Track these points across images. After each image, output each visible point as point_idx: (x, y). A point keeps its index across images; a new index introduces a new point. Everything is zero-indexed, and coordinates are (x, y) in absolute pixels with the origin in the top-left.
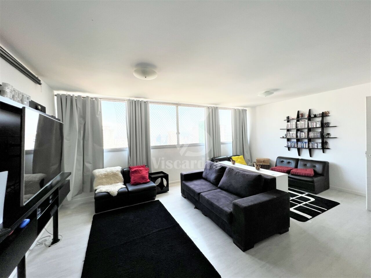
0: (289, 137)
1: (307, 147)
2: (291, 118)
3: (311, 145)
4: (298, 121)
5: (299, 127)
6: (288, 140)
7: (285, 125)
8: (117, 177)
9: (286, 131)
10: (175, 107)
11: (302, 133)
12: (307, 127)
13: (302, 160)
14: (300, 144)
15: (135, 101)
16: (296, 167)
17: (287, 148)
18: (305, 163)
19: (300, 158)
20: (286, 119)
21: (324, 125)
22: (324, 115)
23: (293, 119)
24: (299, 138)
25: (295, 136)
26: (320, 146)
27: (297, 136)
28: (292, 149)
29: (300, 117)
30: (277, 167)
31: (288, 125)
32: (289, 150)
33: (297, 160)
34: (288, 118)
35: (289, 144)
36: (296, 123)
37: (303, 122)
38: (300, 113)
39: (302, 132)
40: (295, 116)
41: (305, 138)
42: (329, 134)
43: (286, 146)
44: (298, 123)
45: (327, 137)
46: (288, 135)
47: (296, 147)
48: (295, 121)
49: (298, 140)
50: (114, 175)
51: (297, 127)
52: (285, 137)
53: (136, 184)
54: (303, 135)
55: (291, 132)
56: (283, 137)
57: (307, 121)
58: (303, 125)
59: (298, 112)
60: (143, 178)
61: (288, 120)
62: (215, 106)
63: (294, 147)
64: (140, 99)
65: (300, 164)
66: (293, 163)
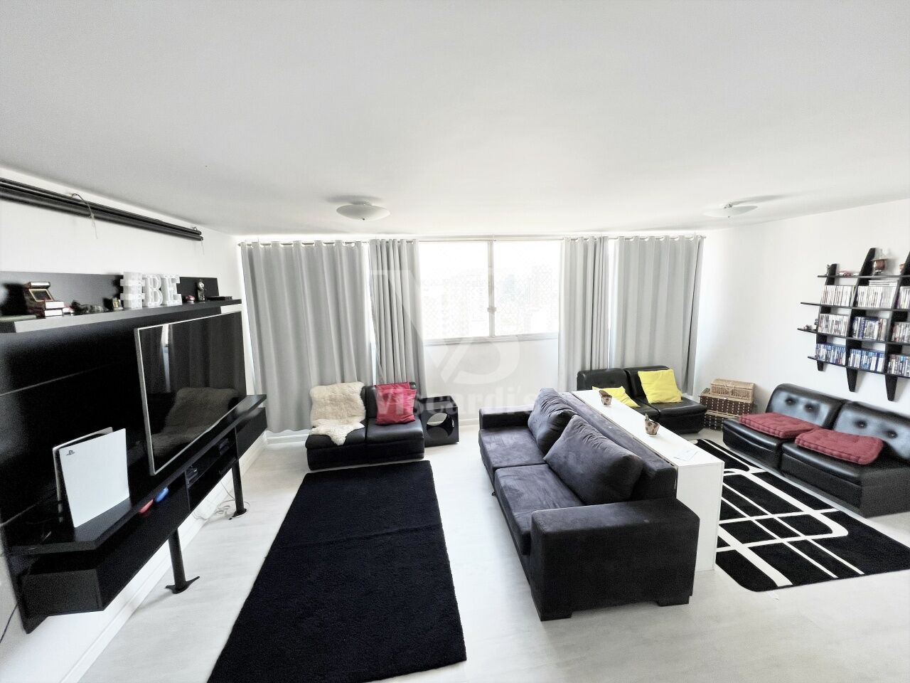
0: (824, 332)
1: (880, 369)
2: (842, 269)
3: (894, 364)
4: (863, 282)
5: (863, 304)
6: (823, 339)
7: (818, 291)
9: (818, 309)
10: (485, 245)
11: (869, 323)
12: (890, 304)
13: (857, 406)
14: (857, 358)
16: (830, 424)
18: (862, 416)
19: (852, 397)
20: (825, 271)
23: (848, 275)
24: (856, 337)
25: (843, 329)
27: (851, 331)
28: (830, 368)
29: (871, 268)
30: (769, 414)
31: (826, 293)
32: (820, 369)
33: (838, 405)
34: (833, 269)
35: (823, 350)
36: (856, 288)
37: (880, 290)
38: (878, 256)
39: (876, 319)
40: (857, 267)
41: (878, 341)
43: (813, 356)
44: (861, 289)
46: (824, 324)
47: (844, 362)
48: (854, 281)
49: (853, 345)
51: (855, 303)
52: (814, 327)
54: (874, 330)
55: (832, 317)
56: (808, 329)
57: (895, 284)
58: (879, 297)
59: (872, 253)
61: (832, 276)
63: (837, 363)
64: (398, 237)
65: (847, 416)
66: (825, 410)
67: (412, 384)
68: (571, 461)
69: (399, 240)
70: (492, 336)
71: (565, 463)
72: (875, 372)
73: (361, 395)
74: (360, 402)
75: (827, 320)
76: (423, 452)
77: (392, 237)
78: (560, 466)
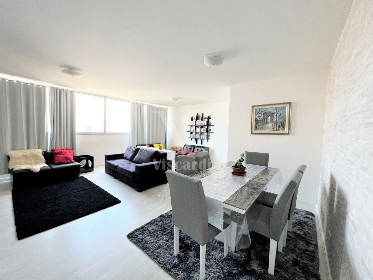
0: (192, 131)
3: (202, 137)
6: (191, 133)
8: (37, 158)
9: (190, 126)
10: (103, 99)
12: (200, 125)
14: (197, 136)
15: (60, 89)
16: (193, 151)
17: (190, 139)
18: (198, 148)
19: (196, 145)
20: (191, 118)
21: (208, 124)
22: (209, 118)
23: (194, 119)
24: (196, 132)
25: (194, 130)
26: (206, 137)
29: (197, 117)
31: (191, 123)
32: (191, 140)
33: (194, 147)
35: (192, 136)
37: (199, 122)
39: (198, 128)
41: (199, 132)
42: (210, 130)
44: (196, 121)
45: (209, 132)
50: (35, 156)
51: (196, 124)
53: (59, 163)
55: (192, 128)
56: (189, 131)
59: (197, 114)
60: (68, 159)
61: (192, 120)
62: (141, 103)
63: (194, 138)
64: (66, 88)
65: (196, 149)
66: (192, 148)
69: (66, 89)
70: (105, 132)
72: (199, 139)
73: (42, 154)
74: (43, 157)
77: (63, 88)
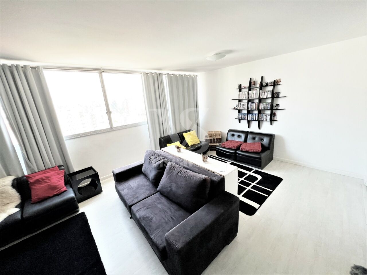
0: (240, 109)
1: (256, 120)
2: (242, 86)
3: (260, 117)
4: (250, 90)
5: (250, 98)
6: (240, 111)
7: (236, 94)
9: (237, 101)
11: (253, 104)
12: (258, 97)
13: (252, 133)
14: (250, 117)
16: (246, 141)
17: (238, 120)
18: (254, 136)
19: (249, 130)
20: (238, 87)
21: (275, 95)
22: (275, 83)
23: (245, 88)
24: (249, 110)
25: (246, 107)
26: (269, 118)
27: (248, 108)
28: (242, 121)
29: (251, 85)
30: (227, 142)
31: (239, 95)
32: (239, 122)
33: (247, 133)
34: (240, 86)
35: (240, 116)
36: (248, 92)
37: (254, 92)
38: (252, 81)
39: (253, 102)
40: (247, 85)
41: (255, 110)
42: (277, 105)
43: (237, 118)
44: (250, 92)
45: (275, 108)
46: (240, 106)
47: (246, 119)
48: (247, 90)
49: (249, 112)
51: (248, 97)
52: (236, 108)
54: (254, 106)
55: (242, 103)
56: (235, 109)
57: (259, 90)
58: (255, 95)
59: (251, 79)
61: (240, 89)
63: (245, 119)
65: (250, 136)
66: (243, 136)
67: (59, 166)
68: (174, 188)
70: (112, 127)
71: (171, 190)
72: (255, 120)
73: (12, 185)
75: (241, 104)
76: (78, 208)
78: (168, 193)
